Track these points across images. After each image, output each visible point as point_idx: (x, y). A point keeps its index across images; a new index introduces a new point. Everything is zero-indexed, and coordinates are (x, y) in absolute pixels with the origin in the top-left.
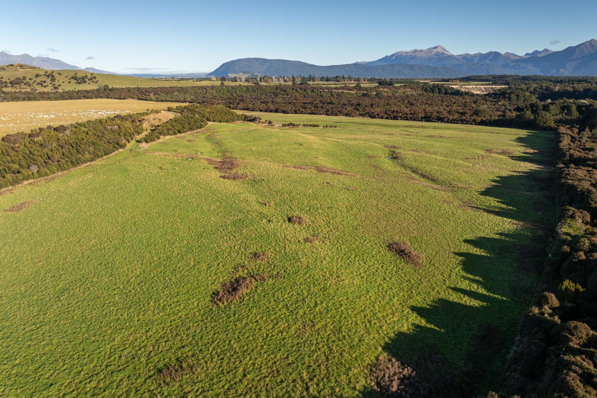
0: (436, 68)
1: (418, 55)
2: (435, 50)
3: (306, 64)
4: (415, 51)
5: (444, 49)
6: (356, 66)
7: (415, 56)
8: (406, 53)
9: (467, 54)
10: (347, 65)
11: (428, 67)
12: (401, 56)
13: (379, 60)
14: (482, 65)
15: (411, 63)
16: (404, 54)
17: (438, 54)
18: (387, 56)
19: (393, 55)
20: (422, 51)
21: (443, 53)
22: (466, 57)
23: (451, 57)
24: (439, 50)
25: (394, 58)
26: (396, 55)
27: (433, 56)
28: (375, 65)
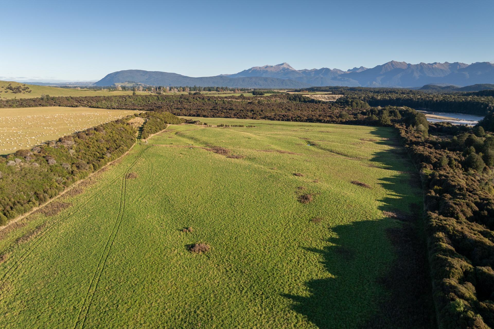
0: (284, 80)
1: (269, 70)
2: (282, 66)
3: (180, 76)
4: (267, 67)
5: (289, 66)
6: (222, 78)
7: (267, 71)
8: (260, 68)
9: (306, 70)
10: (215, 77)
11: (278, 79)
12: (256, 70)
13: (239, 73)
14: (317, 78)
15: (264, 76)
16: (258, 69)
17: (284, 69)
18: (245, 70)
19: (249, 70)
20: (272, 67)
21: (288, 69)
22: (305, 72)
23: (294, 72)
24: (285, 66)
25: (250, 71)
26: (252, 69)
27: (280, 71)
28: (236, 77)
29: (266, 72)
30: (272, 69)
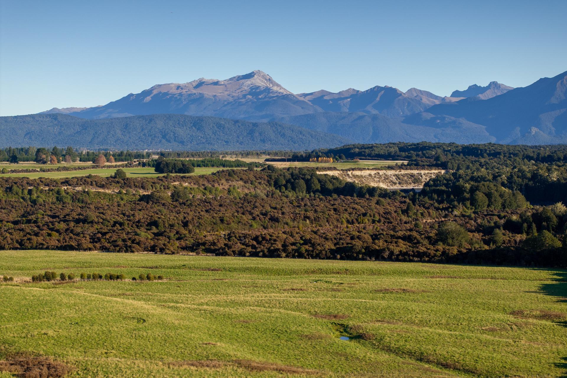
0: (255, 125)
1: (208, 92)
2: (248, 82)
4: (200, 84)
5: (270, 80)
6: (56, 119)
7: (202, 96)
8: (178, 87)
9: (323, 93)
10: (32, 116)
11: (236, 122)
12: (166, 94)
14: (361, 118)
15: (193, 111)
16: (174, 91)
17: (255, 91)
18: (131, 95)
19: (145, 93)
20: (216, 83)
21: (267, 90)
22: (321, 99)
23: (288, 98)
24: (257, 81)
25: (148, 99)
26: (155, 92)
27: (244, 96)
28: (102, 116)
29: (199, 100)
30: (219, 92)
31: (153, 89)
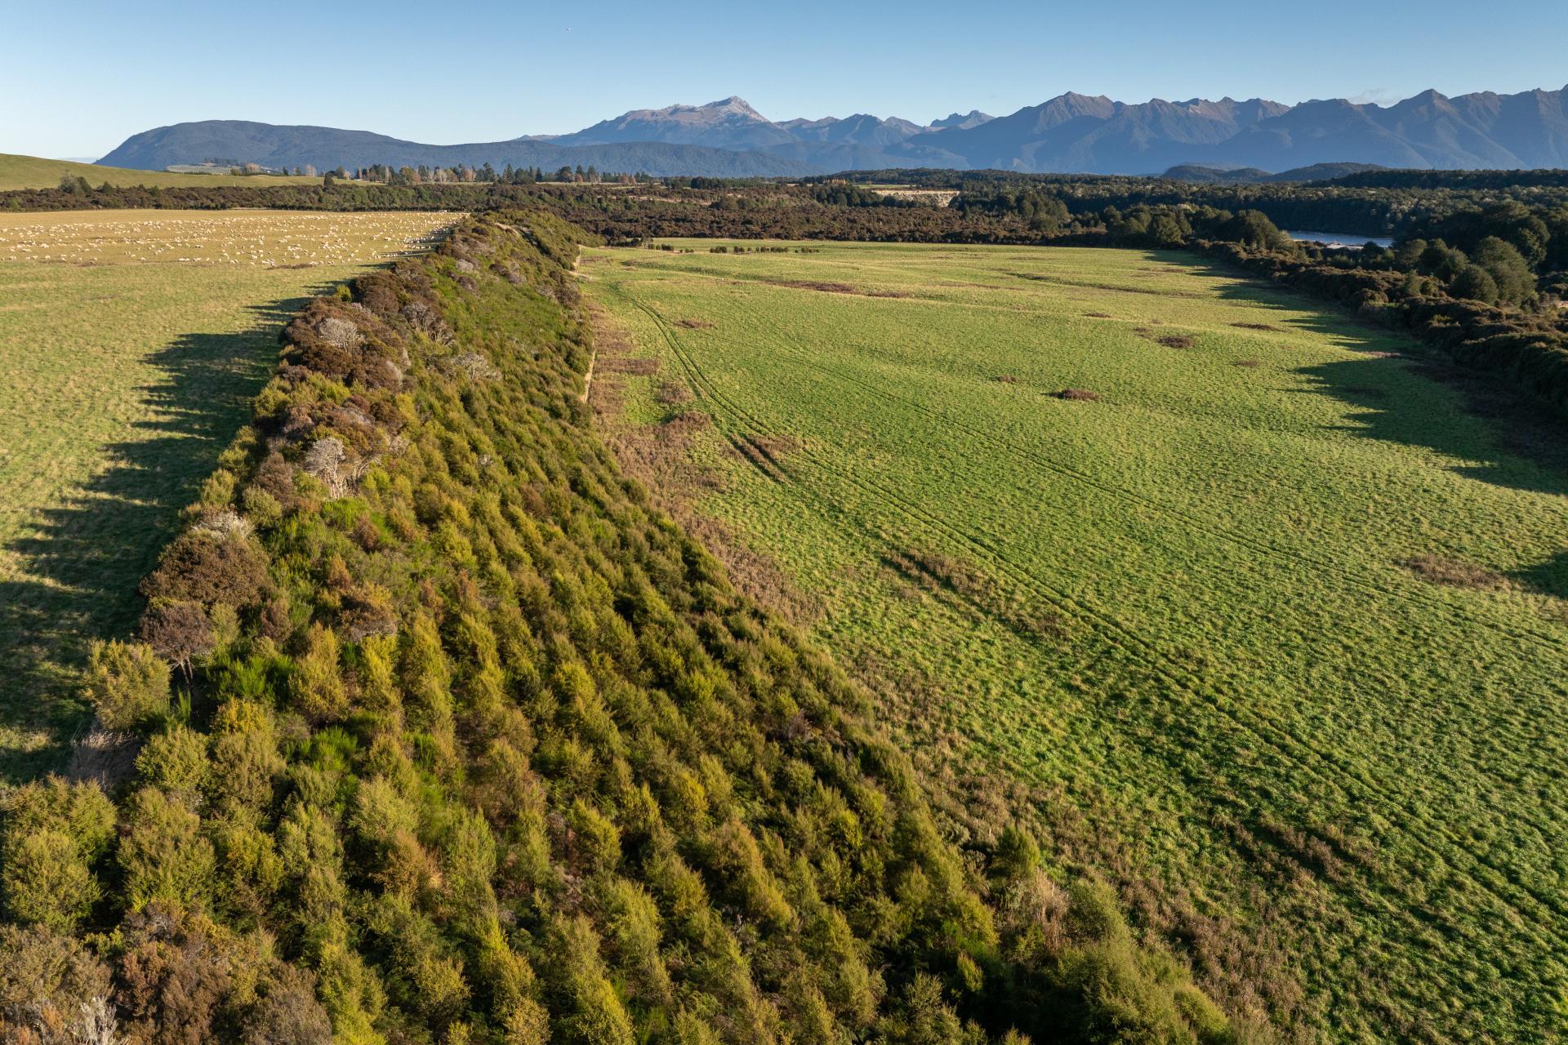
0: (736, 154)
1: (684, 120)
2: (725, 109)
3: (387, 141)
4: (676, 110)
5: (747, 107)
7: (678, 123)
8: (653, 113)
9: (801, 121)
11: (717, 151)
12: (641, 121)
14: (840, 148)
15: (669, 139)
16: (648, 118)
17: (732, 119)
18: (604, 122)
19: (620, 120)
20: (692, 110)
21: (745, 117)
22: (799, 127)
23: (766, 126)
24: (734, 108)
25: (623, 126)
26: (630, 119)
27: (721, 124)
28: (577, 144)
29: (676, 126)
30: (695, 119)
31: (627, 115)
